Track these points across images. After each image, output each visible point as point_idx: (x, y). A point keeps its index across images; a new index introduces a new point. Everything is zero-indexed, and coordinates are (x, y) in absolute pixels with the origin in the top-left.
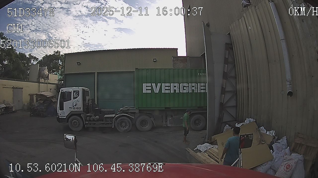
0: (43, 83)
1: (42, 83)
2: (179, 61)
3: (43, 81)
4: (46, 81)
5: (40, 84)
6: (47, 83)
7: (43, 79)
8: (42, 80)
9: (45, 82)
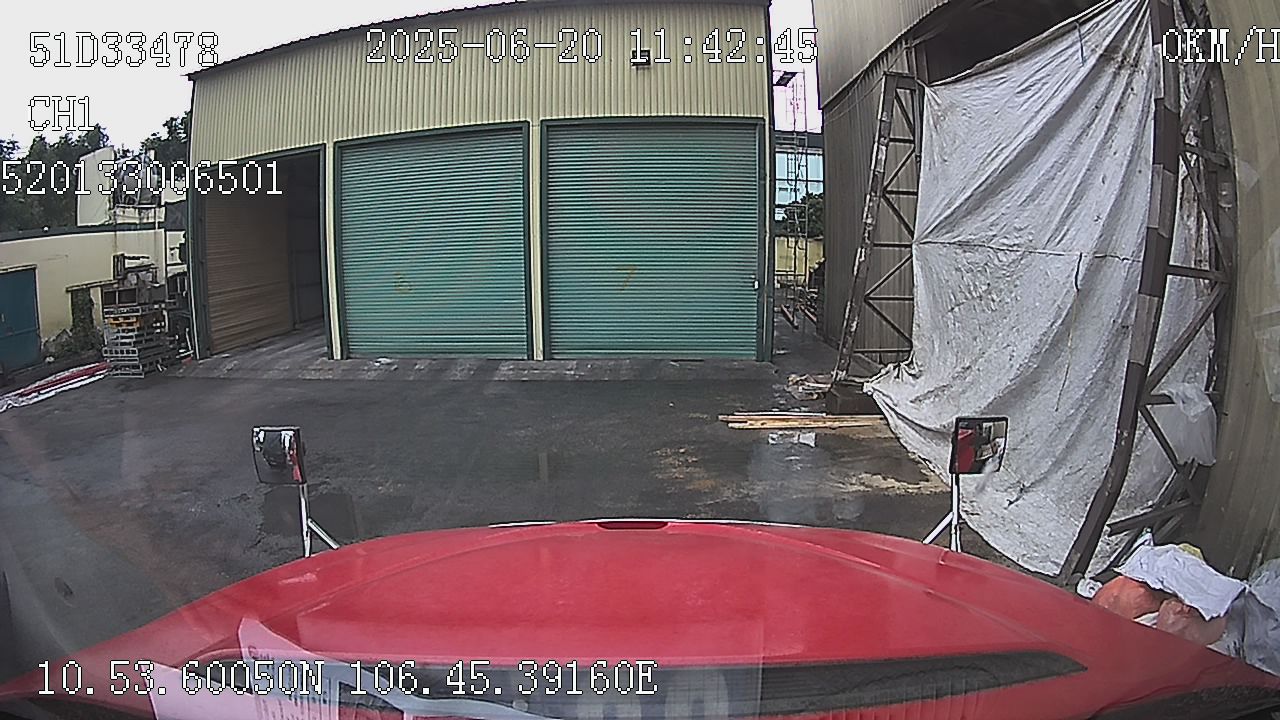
0: (133, 227)
1: (130, 230)
3: (134, 218)
4: (148, 218)
5: (118, 233)
6: (154, 223)
7: (135, 208)
8: (130, 215)
9: (145, 221)
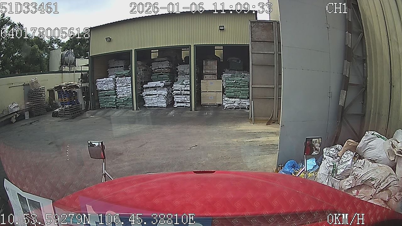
1: (66, 73)
2: (259, 27)
3: (68, 69)
5: (63, 74)
6: (74, 71)
9: (71, 70)
